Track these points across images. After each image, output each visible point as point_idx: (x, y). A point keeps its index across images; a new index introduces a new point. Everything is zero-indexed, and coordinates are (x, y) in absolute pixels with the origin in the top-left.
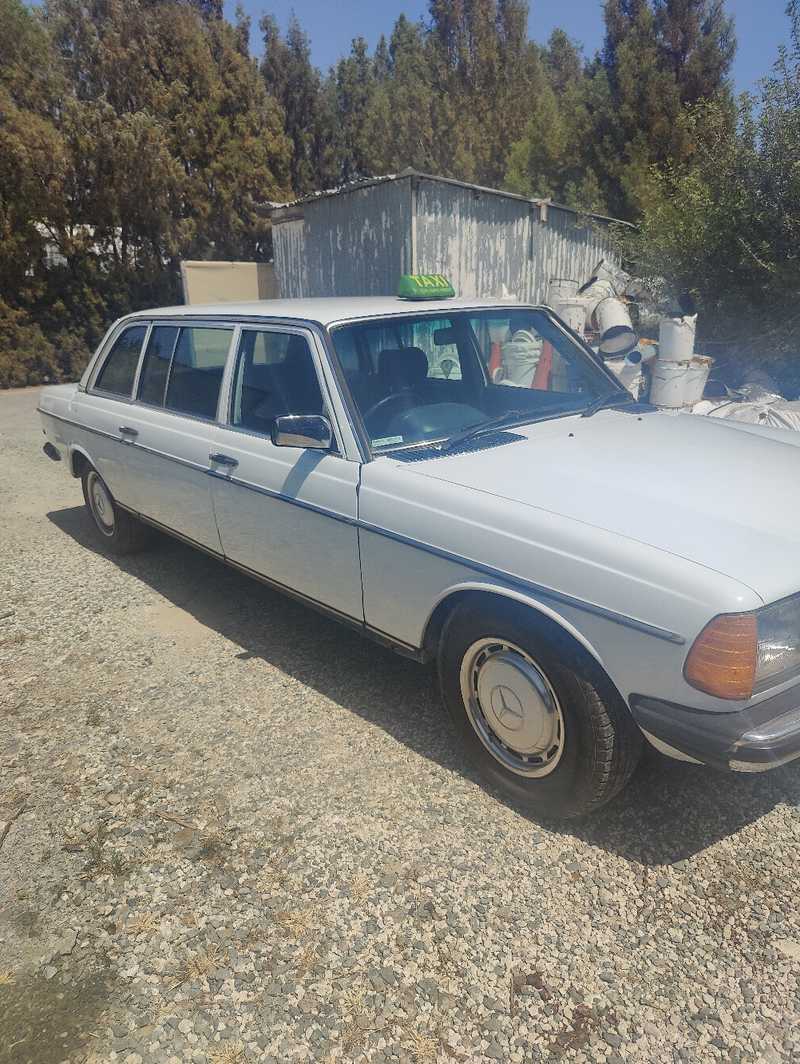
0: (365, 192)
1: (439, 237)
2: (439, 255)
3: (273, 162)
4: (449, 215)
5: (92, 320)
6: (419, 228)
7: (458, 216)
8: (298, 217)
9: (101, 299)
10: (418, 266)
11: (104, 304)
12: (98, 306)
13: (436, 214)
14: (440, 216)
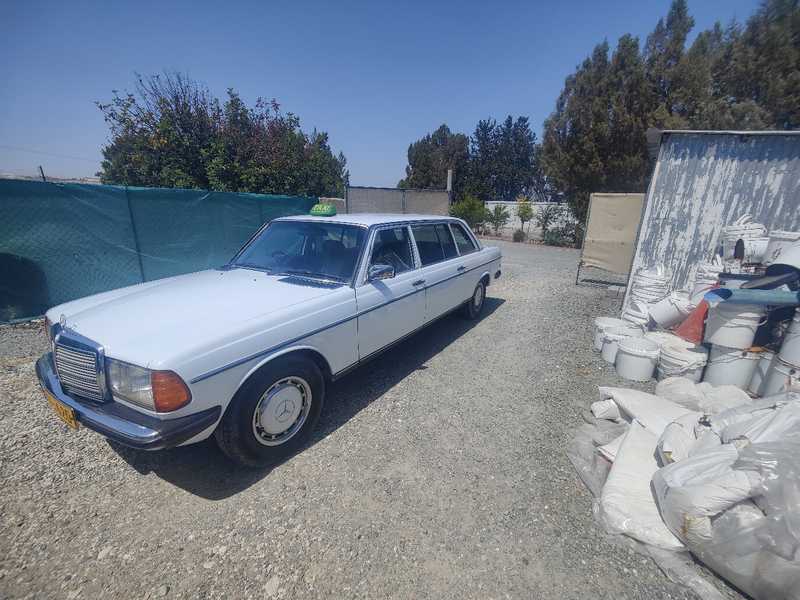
1: (684, 176)
2: (681, 190)
4: (700, 157)
6: (661, 169)
7: (712, 158)
10: (654, 197)
13: (684, 157)
14: (687, 160)
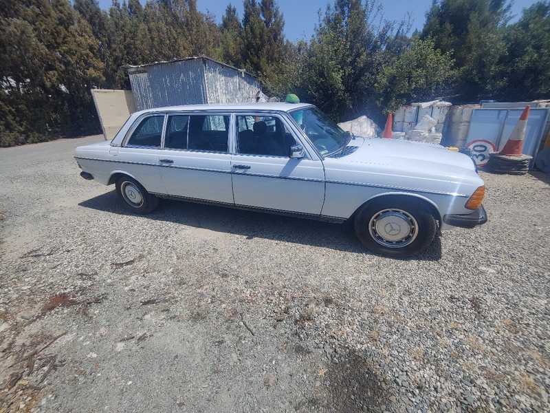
0: (180, 63)
3: (91, 48)
5: (8, 118)
8: (145, 72)
9: (11, 108)
11: (13, 110)
12: (10, 111)
